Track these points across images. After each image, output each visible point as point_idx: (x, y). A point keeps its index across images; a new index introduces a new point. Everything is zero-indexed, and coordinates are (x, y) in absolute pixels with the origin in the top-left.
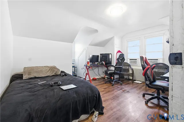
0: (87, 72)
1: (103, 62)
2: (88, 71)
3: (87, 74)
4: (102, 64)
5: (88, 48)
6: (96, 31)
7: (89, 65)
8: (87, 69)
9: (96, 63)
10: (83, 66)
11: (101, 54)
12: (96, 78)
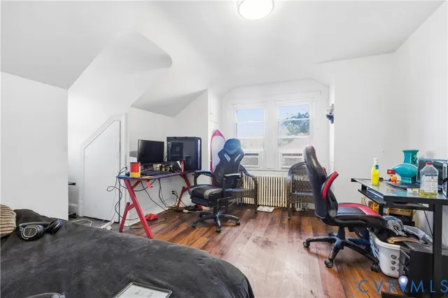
0: (129, 199)
1: (178, 162)
2: (133, 196)
3: (128, 207)
4: (176, 168)
5: (126, 114)
6: (166, 61)
7: (137, 175)
8: (131, 189)
9: (157, 166)
10: (113, 181)
11: (169, 139)
12: (155, 216)
